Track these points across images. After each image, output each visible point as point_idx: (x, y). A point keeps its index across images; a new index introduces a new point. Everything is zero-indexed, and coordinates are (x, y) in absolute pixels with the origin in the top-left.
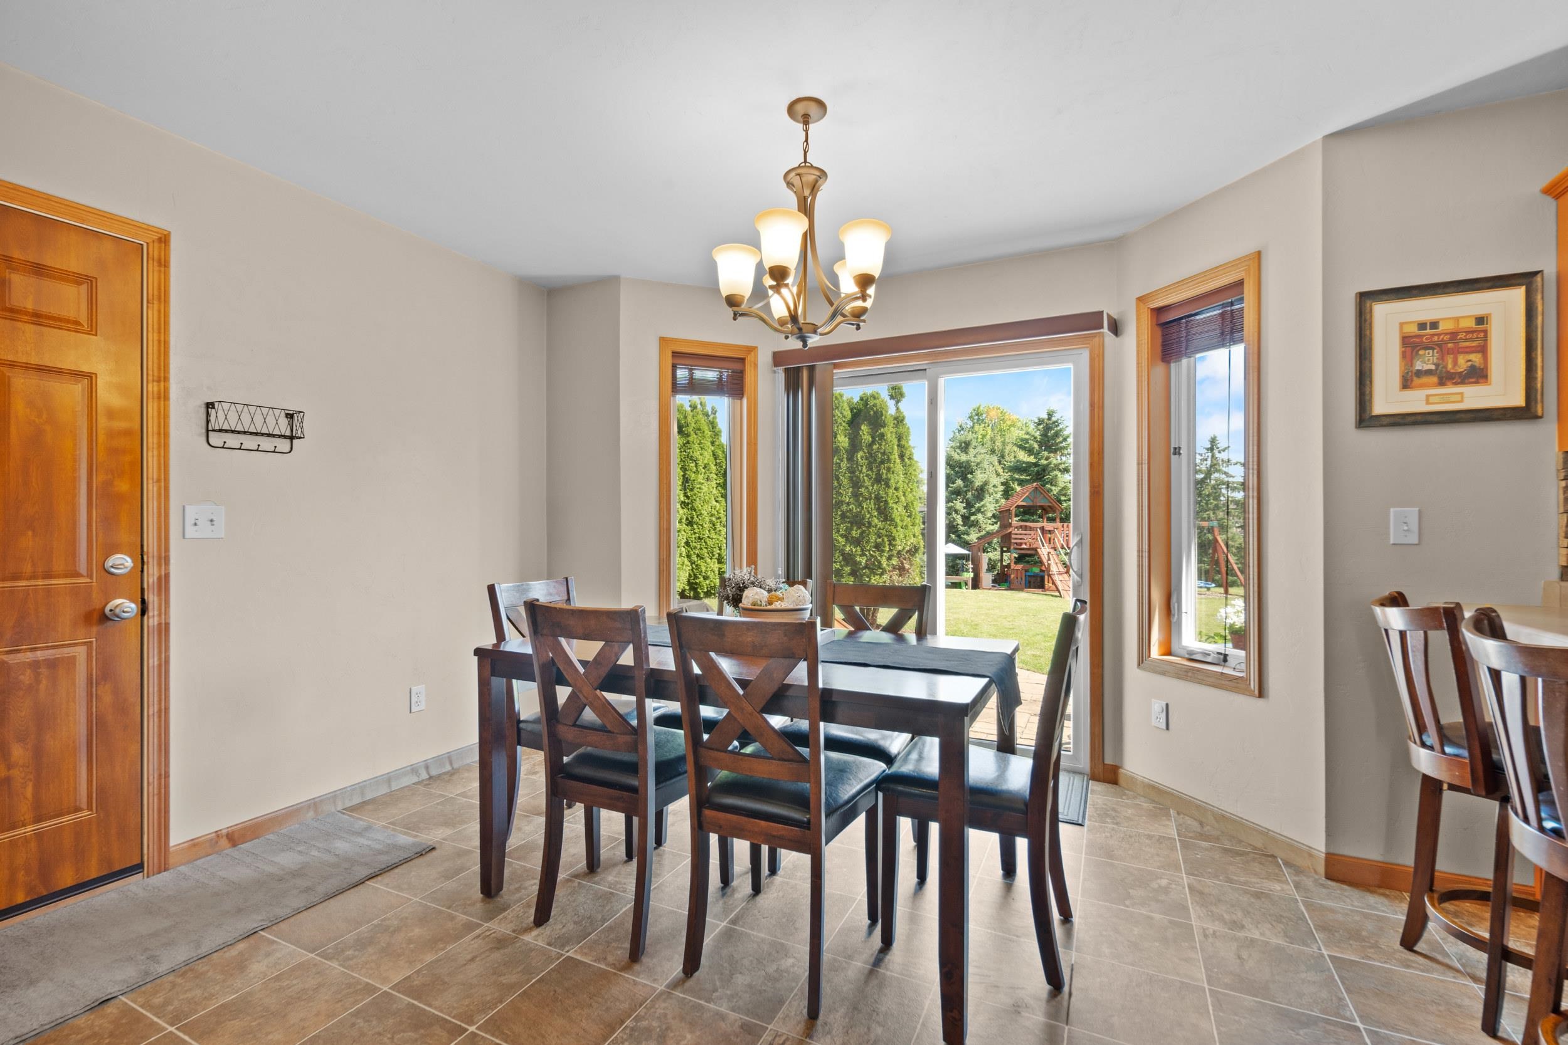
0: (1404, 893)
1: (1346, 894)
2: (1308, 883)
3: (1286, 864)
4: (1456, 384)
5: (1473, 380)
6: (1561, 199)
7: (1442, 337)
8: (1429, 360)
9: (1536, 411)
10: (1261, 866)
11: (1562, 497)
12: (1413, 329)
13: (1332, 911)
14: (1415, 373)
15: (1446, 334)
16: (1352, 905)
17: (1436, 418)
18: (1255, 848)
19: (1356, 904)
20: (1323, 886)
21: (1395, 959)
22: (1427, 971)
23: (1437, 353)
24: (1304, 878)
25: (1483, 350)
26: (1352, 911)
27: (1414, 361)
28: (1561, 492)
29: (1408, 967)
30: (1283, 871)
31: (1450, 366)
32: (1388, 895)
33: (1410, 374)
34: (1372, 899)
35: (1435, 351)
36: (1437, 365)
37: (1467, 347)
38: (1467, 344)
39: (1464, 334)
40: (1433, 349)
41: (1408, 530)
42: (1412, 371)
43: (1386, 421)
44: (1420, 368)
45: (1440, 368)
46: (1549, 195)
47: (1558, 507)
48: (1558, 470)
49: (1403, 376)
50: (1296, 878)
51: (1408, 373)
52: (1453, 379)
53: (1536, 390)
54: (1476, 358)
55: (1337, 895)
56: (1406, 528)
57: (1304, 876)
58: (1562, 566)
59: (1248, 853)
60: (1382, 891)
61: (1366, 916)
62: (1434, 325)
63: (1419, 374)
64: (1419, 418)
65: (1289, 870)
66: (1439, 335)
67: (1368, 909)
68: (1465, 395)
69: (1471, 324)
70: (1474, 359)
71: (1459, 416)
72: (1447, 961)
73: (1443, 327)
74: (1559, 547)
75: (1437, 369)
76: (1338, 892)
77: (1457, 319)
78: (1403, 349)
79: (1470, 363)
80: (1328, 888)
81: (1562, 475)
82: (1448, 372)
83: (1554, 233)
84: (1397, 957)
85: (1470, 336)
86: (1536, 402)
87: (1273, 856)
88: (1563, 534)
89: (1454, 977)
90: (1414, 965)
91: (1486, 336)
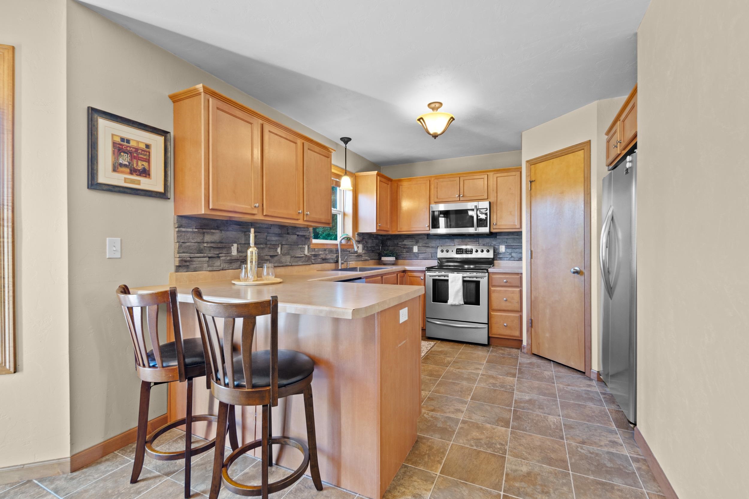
0: (115, 452)
1: (87, 474)
2: (61, 483)
3: (41, 480)
4: (137, 175)
5: (144, 175)
6: (176, 103)
7: (131, 149)
8: (126, 159)
9: (168, 196)
10: (24, 495)
11: (176, 235)
12: (118, 140)
13: (86, 491)
14: (119, 164)
15: (133, 148)
16: (94, 479)
17: (129, 191)
18: (12, 484)
19: (96, 476)
20: (72, 479)
21: (132, 493)
22: (148, 487)
23: (129, 157)
24: (58, 482)
25: (148, 161)
26: (96, 482)
27: (119, 158)
28: (176, 233)
29: (140, 493)
30: (41, 487)
31: (135, 165)
32: (108, 459)
33: (117, 164)
34: (102, 467)
35: (129, 155)
36: (129, 163)
37: (142, 158)
38: (142, 156)
39: (141, 151)
40: (128, 154)
41: (115, 250)
42: (118, 163)
43: (105, 188)
44: (122, 162)
45: (130, 165)
46: (171, 99)
47: (174, 240)
48: (174, 224)
49: (113, 164)
50: (53, 486)
51: (116, 163)
52: (136, 172)
53: (168, 186)
54: (145, 164)
55: (83, 479)
56: (115, 249)
57: (57, 480)
58: (177, 266)
59: (8, 492)
60: (104, 459)
61: (105, 480)
62: (128, 141)
63: (121, 165)
64: (121, 189)
65: (45, 484)
66: (130, 147)
67: (104, 475)
68: (141, 182)
69: (143, 146)
70: (145, 165)
71: (139, 192)
72: (152, 475)
73: (132, 144)
74: (175, 257)
75: (129, 165)
76: (83, 476)
77: (138, 142)
78: (114, 149)
79: (143, 166)
80: (76, 478)
81: (176, 226)
82: (134, 168)
83: (173, 118)
84: (132, 492)
85: (143, 152)
86: (168, 192)
87: (29, 481)
88: (177, 252)
89: (160, 481)
90: (141, 489)
91: (149, 155)
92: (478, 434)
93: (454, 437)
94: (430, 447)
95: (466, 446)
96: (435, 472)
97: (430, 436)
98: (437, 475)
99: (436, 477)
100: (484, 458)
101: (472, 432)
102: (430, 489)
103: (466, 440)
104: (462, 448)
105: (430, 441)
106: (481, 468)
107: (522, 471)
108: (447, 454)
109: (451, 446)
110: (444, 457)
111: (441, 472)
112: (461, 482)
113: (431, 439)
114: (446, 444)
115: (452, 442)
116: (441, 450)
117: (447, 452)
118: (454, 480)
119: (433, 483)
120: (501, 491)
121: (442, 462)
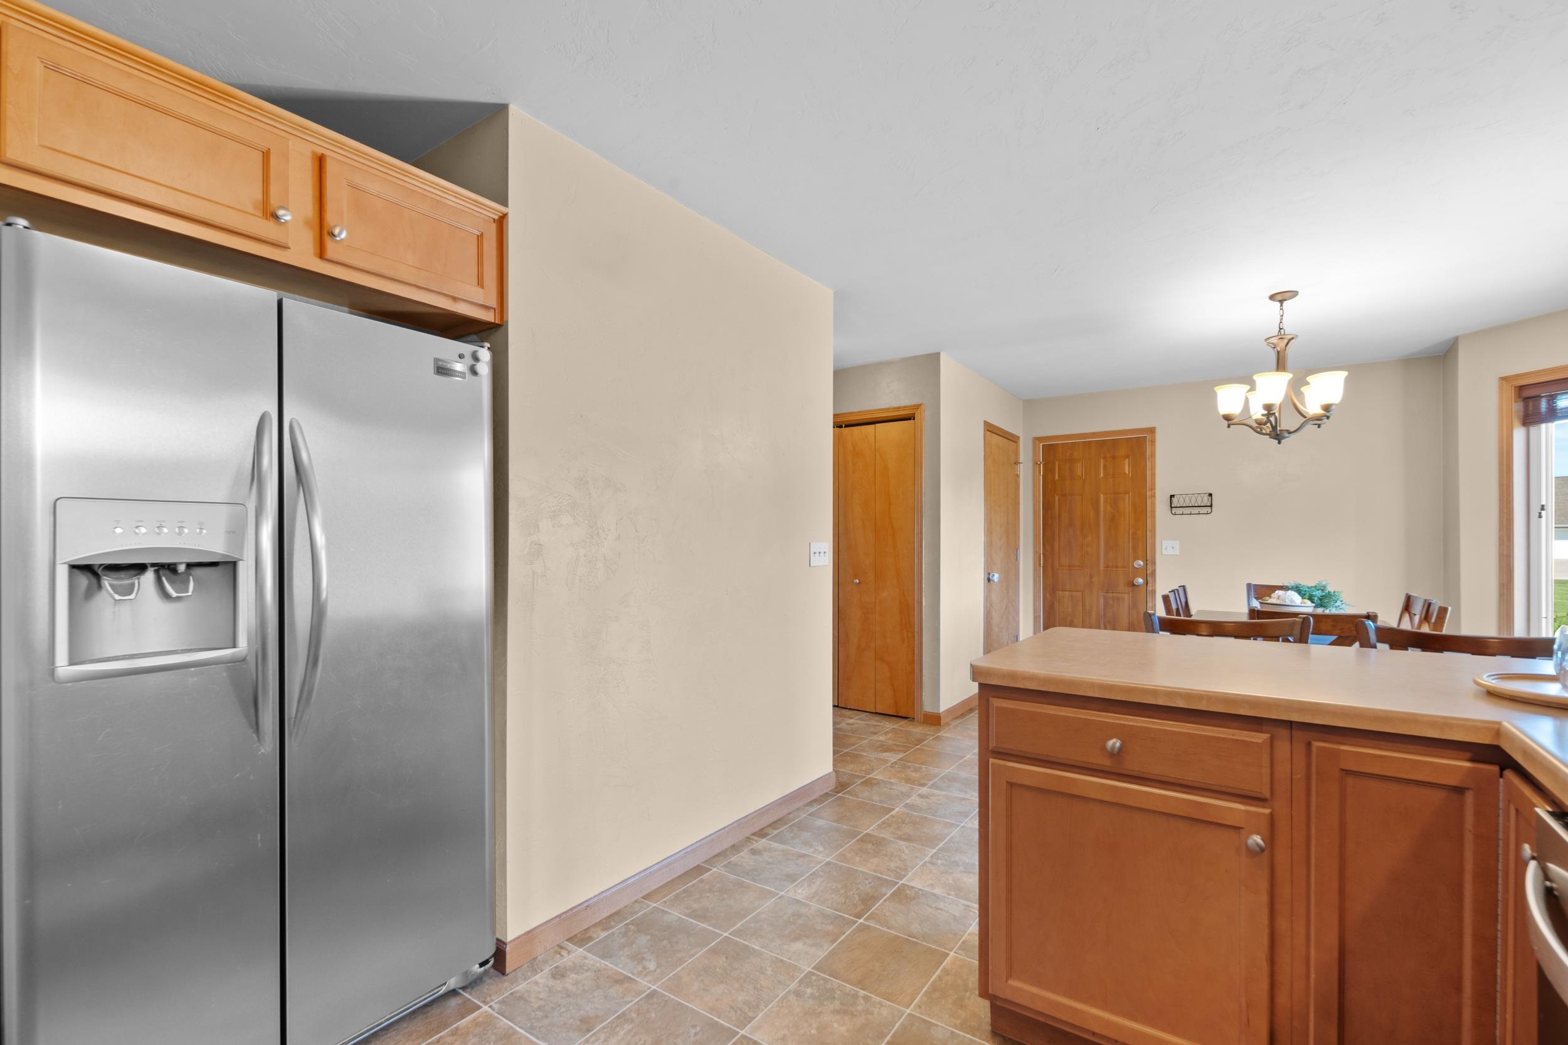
92: (836, 1025)
93: (897, 1025)
94: (962, 1006)
95: (878, 999)
96: (958, 957)
97: (958, 1035)
98: (955, 952)
99: (957, 949)
100: (856, 970)
101: (846, 1034)
102: (969, 935)
103: (871, 1014)
104: (888, 997)
105: (958, 1022)
106: (872, 955)
107: (804, 944)
108: (927, 986)
109: (913, 1001)
110: (935, 981)
111: (947, 955)
112: (916, 939)
113: (955, 1027)
114: (923, 1007)
115: (908, 1011)
116: (937, 994)
117: (926, 991)
118: (927, 943)
119: (963, 942)
120: (864, 920)
121: (941, 971)
